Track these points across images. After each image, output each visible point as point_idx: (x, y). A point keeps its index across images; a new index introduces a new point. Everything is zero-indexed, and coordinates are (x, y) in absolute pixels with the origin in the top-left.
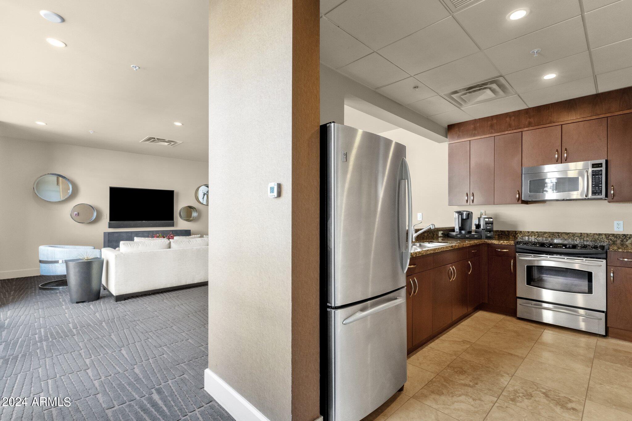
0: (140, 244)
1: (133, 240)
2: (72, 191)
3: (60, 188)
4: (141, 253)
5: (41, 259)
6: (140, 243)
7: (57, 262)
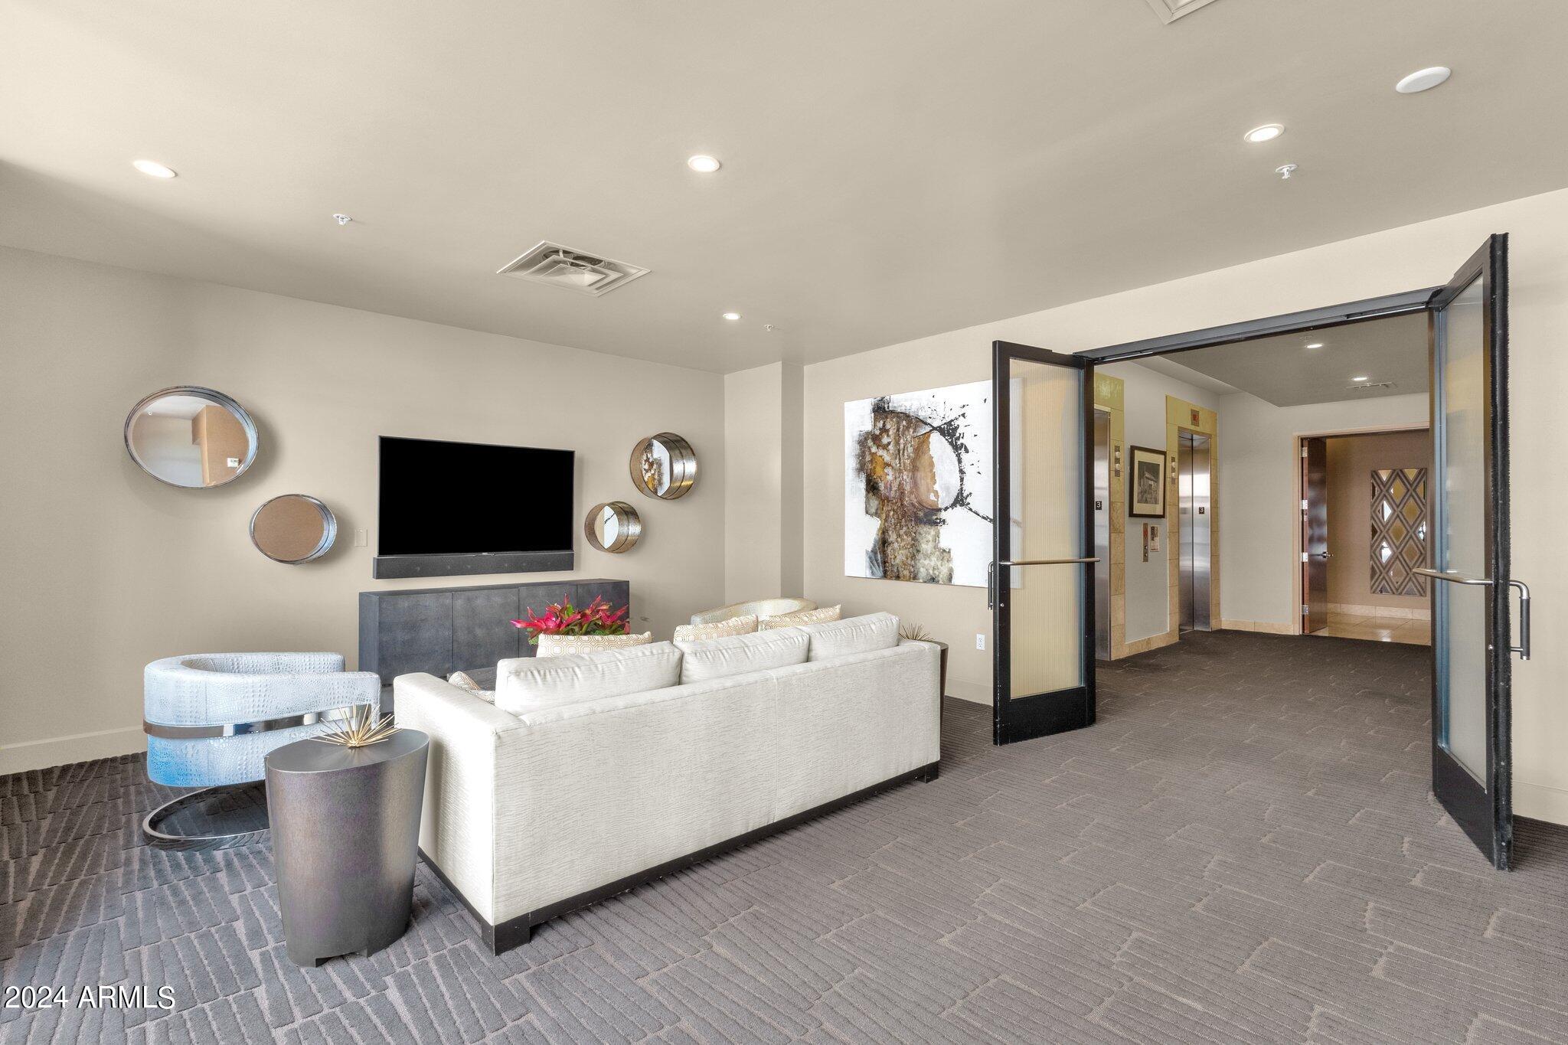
0: (577, 669)
1: (532, 651)
2: (258, 448)
3: (202, 452)
4: (594, 713)
5: (152, 719)
6: (579, 667)
7: (216, 732)
